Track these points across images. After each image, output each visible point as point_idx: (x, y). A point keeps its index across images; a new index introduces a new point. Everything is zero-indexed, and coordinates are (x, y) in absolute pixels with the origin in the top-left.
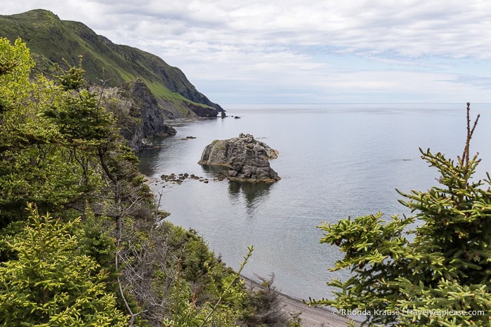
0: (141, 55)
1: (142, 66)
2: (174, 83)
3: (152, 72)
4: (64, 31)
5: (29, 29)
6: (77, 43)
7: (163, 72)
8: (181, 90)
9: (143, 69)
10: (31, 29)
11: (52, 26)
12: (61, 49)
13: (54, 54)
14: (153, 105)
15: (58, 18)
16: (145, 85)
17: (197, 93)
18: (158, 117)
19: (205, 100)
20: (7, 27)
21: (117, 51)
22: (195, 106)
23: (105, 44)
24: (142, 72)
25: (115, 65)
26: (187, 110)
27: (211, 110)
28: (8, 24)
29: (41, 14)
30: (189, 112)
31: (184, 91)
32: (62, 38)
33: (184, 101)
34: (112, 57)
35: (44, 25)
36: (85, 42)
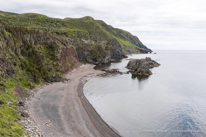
0: (123, 32)
1: (123, 35)
2: (134, 41)
3: (126, 38)
4: (94, 23)
5: (83, 22)
6: (99, 27)
7: (130, 38)
8: (136, 44)
9: (122, 36)
10: (84, 22)
11: (90, 21)
12: (93, 29)
13: (90, 30)
14: (119, 47)
15: (93, 19)
16: (117, 40)
17: (142, 45)
18: (121, 52)
19: (146, 48)
20: (76, 22)
21: (114, 30)
22: (140, 49)
23: (109, 27)
24: (122, 37)
25: (112, 35)
26: (137, 50)
27: (146, 51)
28: (76, 21)
29: (88, 18)
30: (138, 51)
31: (138, 44)
32: (93, 25)
33: (136, 47)
34: (112, 32)
35: (88, 21)
36: (102, 27)
